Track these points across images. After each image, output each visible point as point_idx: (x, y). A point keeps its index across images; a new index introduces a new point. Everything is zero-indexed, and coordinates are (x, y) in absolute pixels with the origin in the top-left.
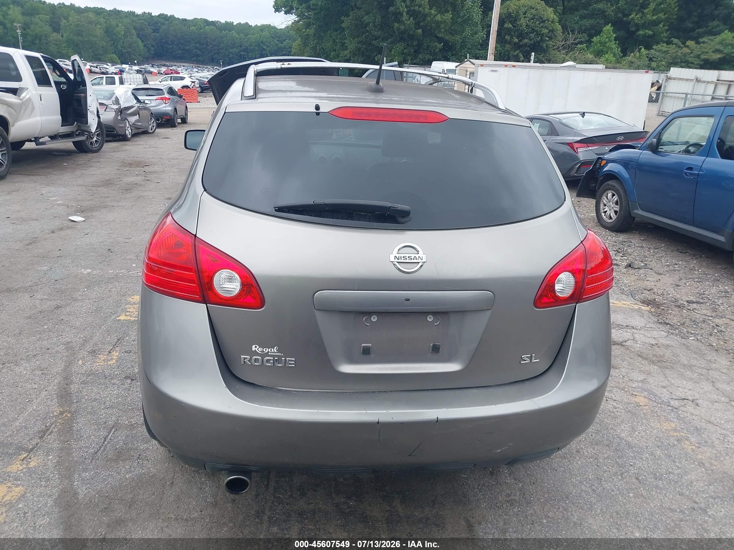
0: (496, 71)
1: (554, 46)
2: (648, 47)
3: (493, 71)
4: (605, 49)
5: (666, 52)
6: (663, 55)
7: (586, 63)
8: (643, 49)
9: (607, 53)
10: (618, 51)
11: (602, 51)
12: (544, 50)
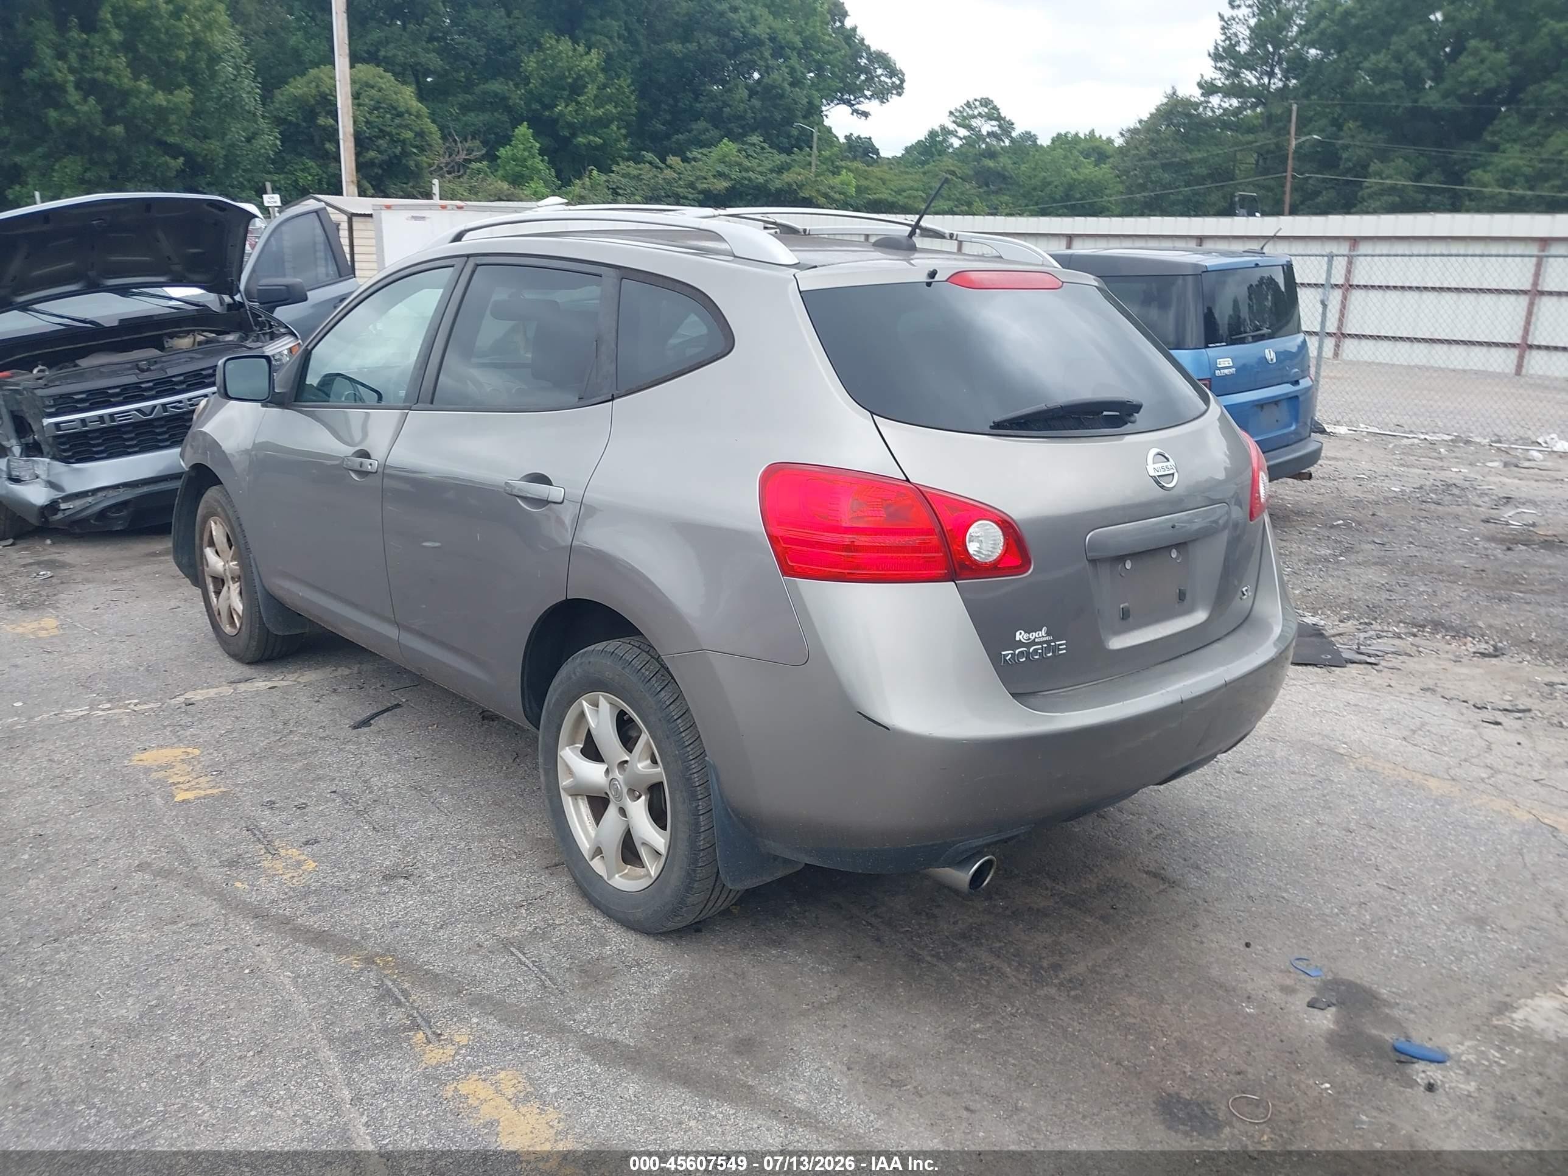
0: (423, 218)
1: (430, 166)
2: (605, 169)
3: (415, 218)
4: (526, 172)
5: (638, 178)
6: (633, 183)
7: (500, 200)
8: (595, 172)
9: (532, 179)
10: (550, 174)
11: (522, 176)
12: (412, 172)
